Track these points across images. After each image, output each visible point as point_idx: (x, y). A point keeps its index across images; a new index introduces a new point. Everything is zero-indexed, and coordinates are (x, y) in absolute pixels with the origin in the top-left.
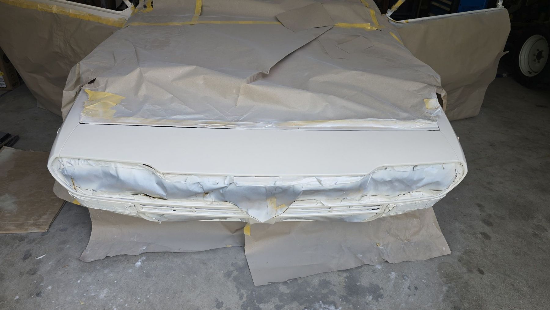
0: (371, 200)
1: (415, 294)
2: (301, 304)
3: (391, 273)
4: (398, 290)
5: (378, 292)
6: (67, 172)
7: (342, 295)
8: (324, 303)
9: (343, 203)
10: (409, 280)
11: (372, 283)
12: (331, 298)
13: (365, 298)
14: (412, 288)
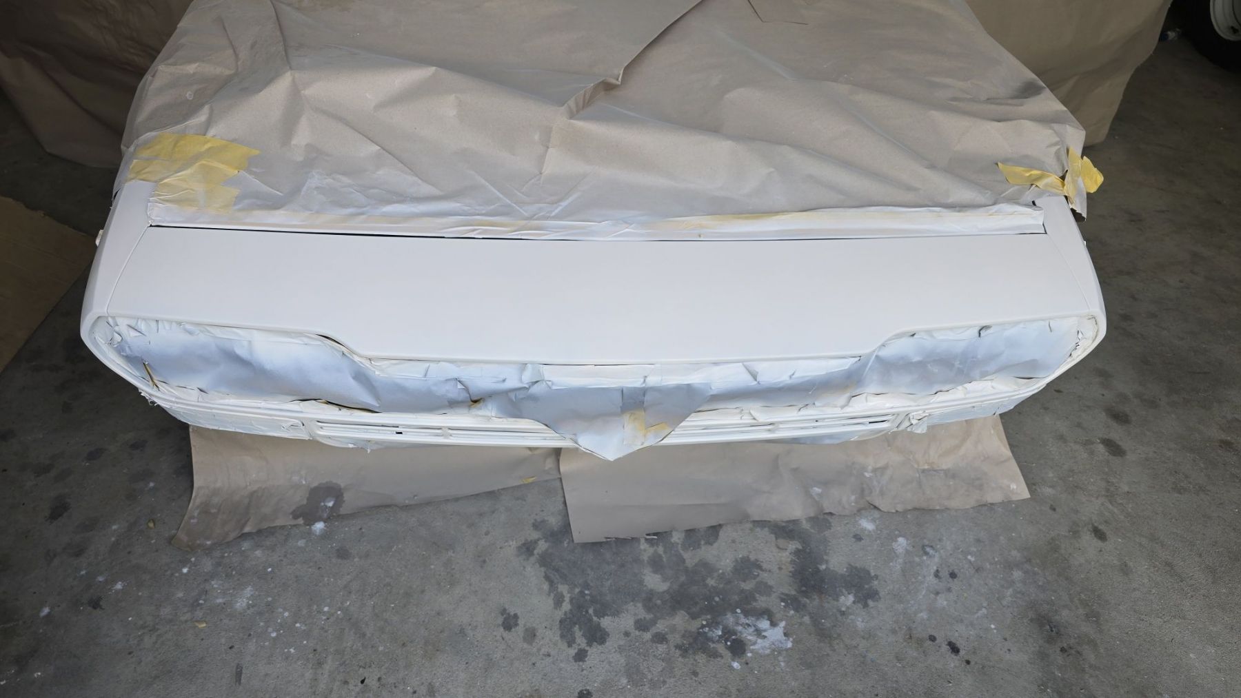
0: (871, 404)
1: (949, 590)
2: (694, 617)
3: (896, 541)
4: (913, 580)
5: (866, 586)
6: (131, 351)
7: (787, 595)
8: (746, 613)
9: (803, 412)
10: (937, 555)
11: (853, 564)
12: (762, 602)
13: (838, 601)
14: (945, 573)
